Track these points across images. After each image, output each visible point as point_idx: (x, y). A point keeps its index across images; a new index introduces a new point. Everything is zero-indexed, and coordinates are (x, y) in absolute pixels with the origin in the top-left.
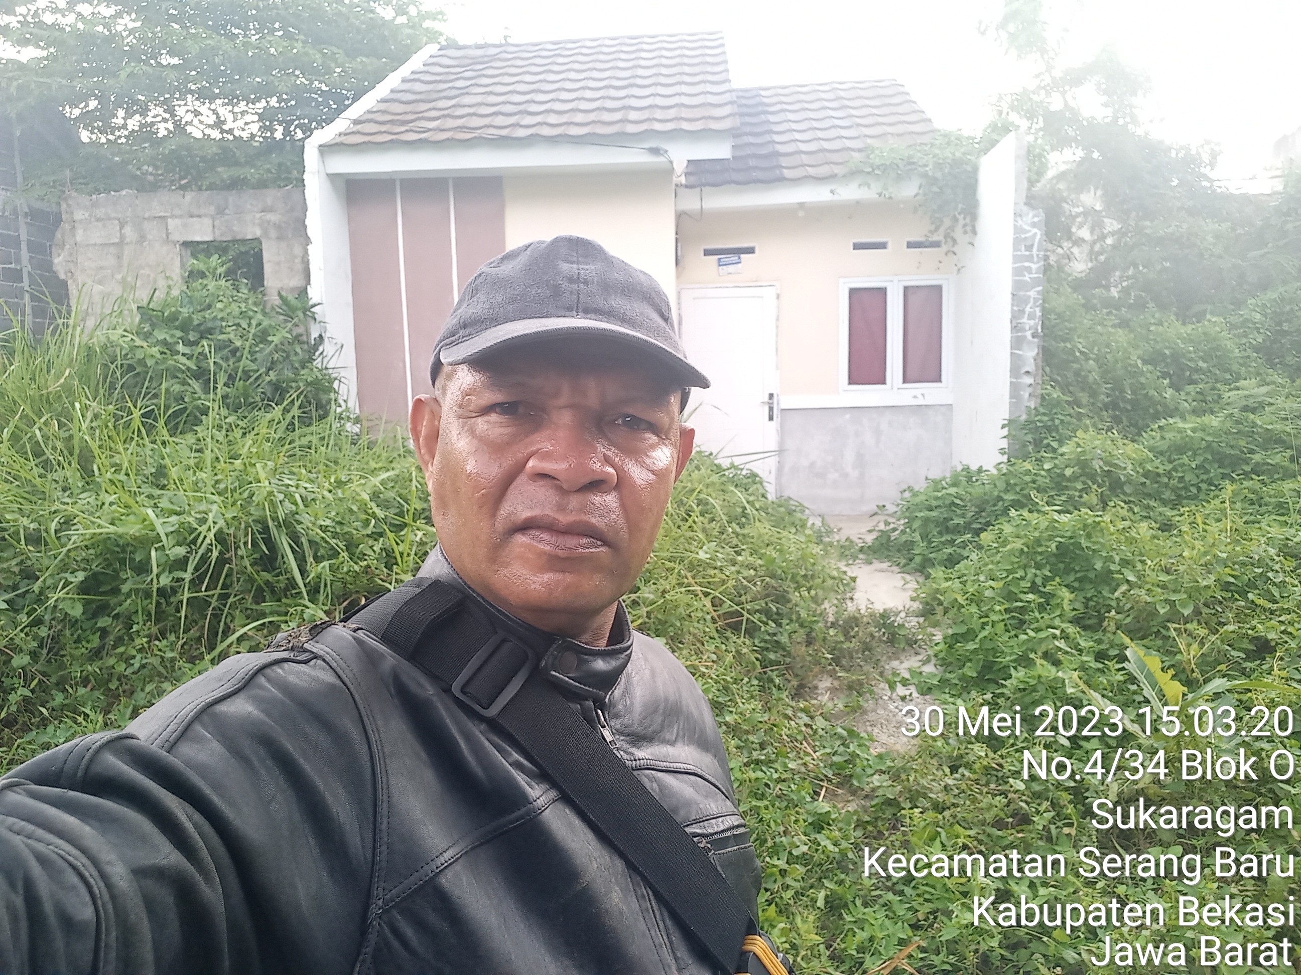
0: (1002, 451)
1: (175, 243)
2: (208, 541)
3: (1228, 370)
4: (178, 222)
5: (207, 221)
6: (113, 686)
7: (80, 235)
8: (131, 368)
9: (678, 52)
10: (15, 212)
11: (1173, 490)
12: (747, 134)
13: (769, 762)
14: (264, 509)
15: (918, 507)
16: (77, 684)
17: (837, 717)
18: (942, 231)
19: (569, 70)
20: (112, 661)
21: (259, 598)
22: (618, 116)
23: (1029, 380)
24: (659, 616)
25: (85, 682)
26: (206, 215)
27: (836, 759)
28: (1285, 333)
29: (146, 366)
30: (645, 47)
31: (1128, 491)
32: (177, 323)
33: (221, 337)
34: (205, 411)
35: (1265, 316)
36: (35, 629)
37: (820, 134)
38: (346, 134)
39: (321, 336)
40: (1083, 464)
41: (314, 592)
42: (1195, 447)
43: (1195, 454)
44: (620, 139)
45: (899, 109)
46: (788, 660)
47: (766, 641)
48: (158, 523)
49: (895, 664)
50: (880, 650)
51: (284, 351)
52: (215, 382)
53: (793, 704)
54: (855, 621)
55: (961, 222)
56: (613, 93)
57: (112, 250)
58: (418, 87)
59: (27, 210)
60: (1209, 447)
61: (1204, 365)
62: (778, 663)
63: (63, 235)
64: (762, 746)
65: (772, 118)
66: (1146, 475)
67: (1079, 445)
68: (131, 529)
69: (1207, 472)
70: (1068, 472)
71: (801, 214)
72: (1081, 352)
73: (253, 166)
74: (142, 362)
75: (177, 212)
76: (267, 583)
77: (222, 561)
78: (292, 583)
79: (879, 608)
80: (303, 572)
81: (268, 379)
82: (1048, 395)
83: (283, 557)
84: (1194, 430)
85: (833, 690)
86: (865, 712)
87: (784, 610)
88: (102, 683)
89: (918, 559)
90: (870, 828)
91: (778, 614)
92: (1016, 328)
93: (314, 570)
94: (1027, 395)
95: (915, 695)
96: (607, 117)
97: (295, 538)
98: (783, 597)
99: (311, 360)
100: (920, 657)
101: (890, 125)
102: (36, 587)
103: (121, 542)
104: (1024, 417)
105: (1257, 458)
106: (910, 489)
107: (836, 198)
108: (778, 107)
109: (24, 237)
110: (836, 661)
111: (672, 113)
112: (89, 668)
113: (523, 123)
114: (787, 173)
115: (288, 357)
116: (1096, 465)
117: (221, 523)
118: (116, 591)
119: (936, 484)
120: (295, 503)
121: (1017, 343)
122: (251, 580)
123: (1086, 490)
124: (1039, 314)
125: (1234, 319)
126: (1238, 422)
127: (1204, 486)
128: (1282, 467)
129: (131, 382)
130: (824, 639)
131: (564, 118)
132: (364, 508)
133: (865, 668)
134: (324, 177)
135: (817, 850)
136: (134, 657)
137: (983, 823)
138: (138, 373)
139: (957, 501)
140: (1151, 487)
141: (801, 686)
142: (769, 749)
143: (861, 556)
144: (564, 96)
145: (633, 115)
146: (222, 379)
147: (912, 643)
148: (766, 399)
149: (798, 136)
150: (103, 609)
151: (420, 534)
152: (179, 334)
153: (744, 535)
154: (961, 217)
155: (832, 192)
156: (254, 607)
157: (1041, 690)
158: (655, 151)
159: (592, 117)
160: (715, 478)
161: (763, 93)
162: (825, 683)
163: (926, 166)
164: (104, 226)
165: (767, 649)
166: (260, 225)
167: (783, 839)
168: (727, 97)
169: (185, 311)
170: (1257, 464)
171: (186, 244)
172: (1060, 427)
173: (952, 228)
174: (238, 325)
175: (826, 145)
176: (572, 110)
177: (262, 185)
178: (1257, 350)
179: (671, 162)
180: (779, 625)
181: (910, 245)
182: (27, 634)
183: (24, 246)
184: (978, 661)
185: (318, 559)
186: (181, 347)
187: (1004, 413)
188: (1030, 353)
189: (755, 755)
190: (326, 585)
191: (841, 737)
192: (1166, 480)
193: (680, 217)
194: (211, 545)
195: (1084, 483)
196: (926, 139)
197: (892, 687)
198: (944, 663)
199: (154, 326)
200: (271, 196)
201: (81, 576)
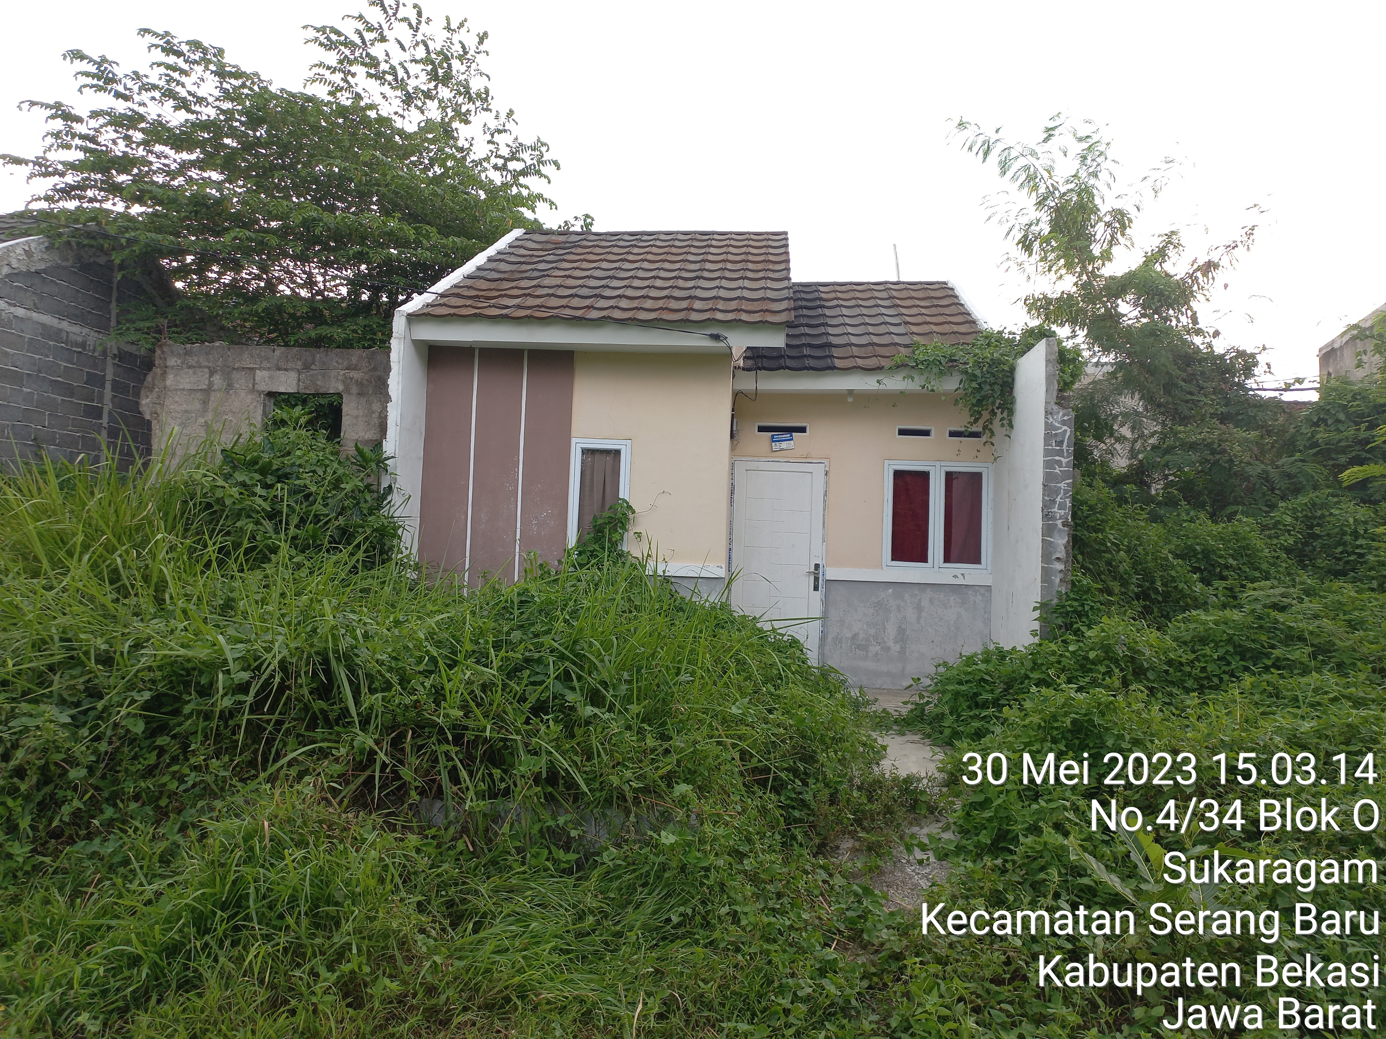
0: (1034, 633)
1: (260, 393)
2: (271, 667)
3: (1257, 569)
4: (265, 373)
5: (293, 375)
6: (163, 802)
7: (170, 380)
8: (209, 506)
9: (744, 250)
10: (104, 353)
11: (1195, 679)
12: (803, 325)
13: (784, 913)
14: (327, 641)
15: (949, 680)
16: (129, 799)
17: (854, 876)
18: (981, 422)
19: (643, 260)
20: (165, 779)
21: (312, 726)
22: (684, 304)
23: (1060, 566)
24: (689, 766)
25: (137, 797)
26: (292, 369)
27: (849, 914)
28: (1316, 537)
29: (224, 504)
30: (714, 243)
31: (1151, 678)
32: (257, 467)
33: (297, 482)
34: (275, 550)
35: (1296, 519)
36: (95, 744)
37: (871, 329)
38: (432, 306)
39: (390, 487)
40: (1107, 649)
41: (365, 723)
42: (1218, 639)
43: (1217, 646)
44: (684, 325)
45: (947, 311)
46: (811, 819)
47: (792, 799)
48: (227, 648)
49: (915, 829)
50: (900, 813)
51: (354, 498)
52: (287, 524)
53: (813, 860)
54: (878, 783)
55: (999, 416)
56: (681, 283)
57: (199, 395)
58: (503, 267)
59: (116, 352)
60: (1230, 640)
61: (1235, 563)
62: (800, 821)
63: (154, 378)
64: (779, 896)
65: (828, 312)
66: (1170, 663)
67: (1103, 631)
68: (201, 653)
69: (1229, 664)
70: (1092, 655)
71: (850, 400)
72: (1113, 543)
73: (341, 326)
74: (220, 501)
75: (266, 364)
76: (322, 711)
77: (282, 688)
78: (345, 712)
79: (903, 773)
80: (357, 703)
81: (337, 523)
82: (1079, 581)
83: (339, 687)
84: (1216, 623)
85: (855, 851)
86: (882, 873)
87: (812, 770)
88: (153, 800)
89: (947, 732)
90: (875, 979)
91: (805, 773)
92: (1047, 516)
93: (368, 700)
94: (1058, 581)
95: (932, 859)
96: (673, 305)
97: (351, 669)
98: (812, 757)
99: (379, 507)
100: (940, 825)
101: (936, 324)
102: (100, 705)
103: (189, 666)
104: (1055, 601)
105: (1277, 653)
106: (945, 664)
107: (882, 387)
108: (835, 302)
109: (109, 376)
110: (858, 821)
111: (734, 304)
112: (143, 785)
113: (598, 305)
114: (838, 363)
115: (358, 503)
116: (1120, 651)
117: (285, 652)
118: (176, 712)
119: (970, 661)
120: (355, 638)
121: (1048, 530)
122: (306, 708)
123: (1109, 673)
124: (1069, 504)
125: (1265, 521)
126: (1260, 618)
127: (1226, 677)
128: (1301, 663)
129: (208, 518)
130: (848, 801)
131: (635, 304)
132: (418, 647)
133: (885, 831)
134: (408, 342)
135: (821, 994)
136: (188, 775)
137: (983, 979)
138: (215, 512)
139: (987, 678)
140: (1175, 675)
141: (822, 846)
142: (785, 900)
143: (895, 727)
144: (637, 283)
145: (698, 305)
146: (295, 520)
147: (932, 809)
148: (812, 569)
149: (850, 330)
150: (162, 729)
151: (468, 673)
152: (257, 476)
153: (779, 696)
154: (999, 412)
155: (878, 382)
156: (307, 734)
157: (1047, 856)
158: (716, 337)
159: (660, 304)
160: (754, 640)
161: (821, 289)
162: (847, 844)
163: (965, 363)
164: (195, 373)
165: (793, 808)
166: (343, 381)
167: (790, 980)
168: (785, 293)
169: (266, 457)
170: (1278, 659)
171: (270, 394)
172: (1090, 613)
173: (990, 421)
174: (314, 472)
175: (875, 339)
176: (643, 297)
177: (347, 344)
178: (1288, 551)
179: (730, 348)
180: (805, 784)
181: (953, 434)
182: (88, 748)
183: (108, 386)
184: (993, 828)
185: (372, 691)
186: (258, 490)
187: (1036, 596)
188: (1061, 541)
189: (771, 904)
190: (377, 716)
191: (856, 895)
192: (1188, 669)
193: (737, 395)
194: (274, 671)
195: (1108, 666)
196: (969, 339)
197: (909, 849)
198: (964, 832)
199: (235, 468)
200: (356, 355)
201: (147, 695)
